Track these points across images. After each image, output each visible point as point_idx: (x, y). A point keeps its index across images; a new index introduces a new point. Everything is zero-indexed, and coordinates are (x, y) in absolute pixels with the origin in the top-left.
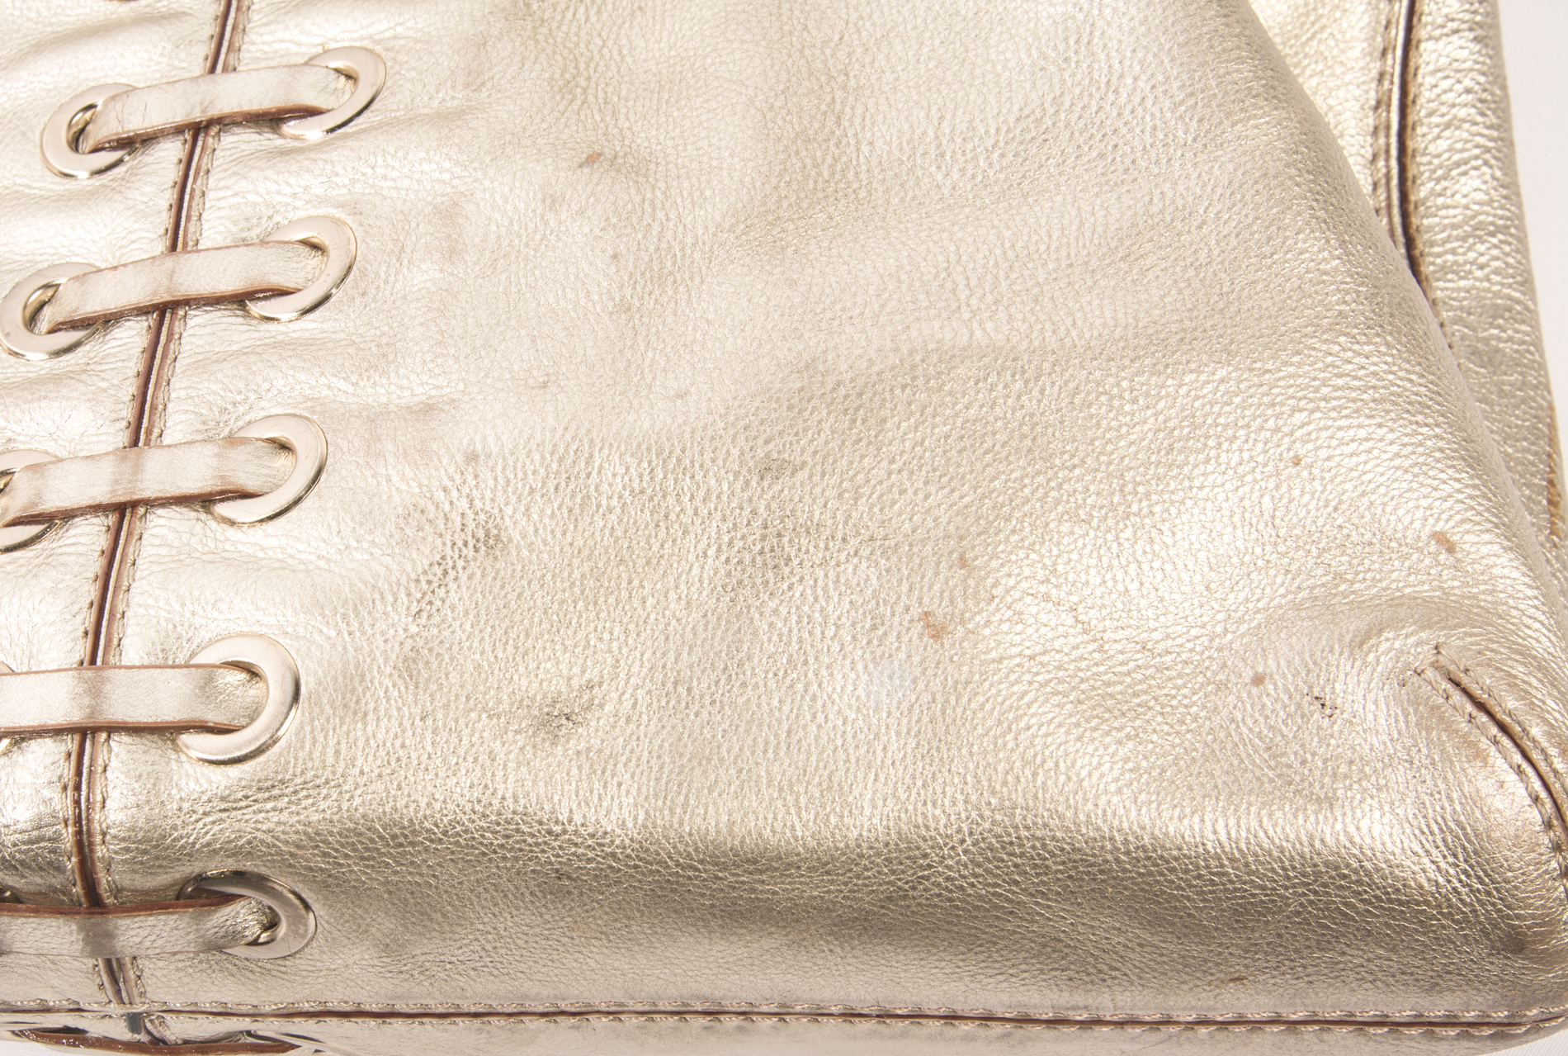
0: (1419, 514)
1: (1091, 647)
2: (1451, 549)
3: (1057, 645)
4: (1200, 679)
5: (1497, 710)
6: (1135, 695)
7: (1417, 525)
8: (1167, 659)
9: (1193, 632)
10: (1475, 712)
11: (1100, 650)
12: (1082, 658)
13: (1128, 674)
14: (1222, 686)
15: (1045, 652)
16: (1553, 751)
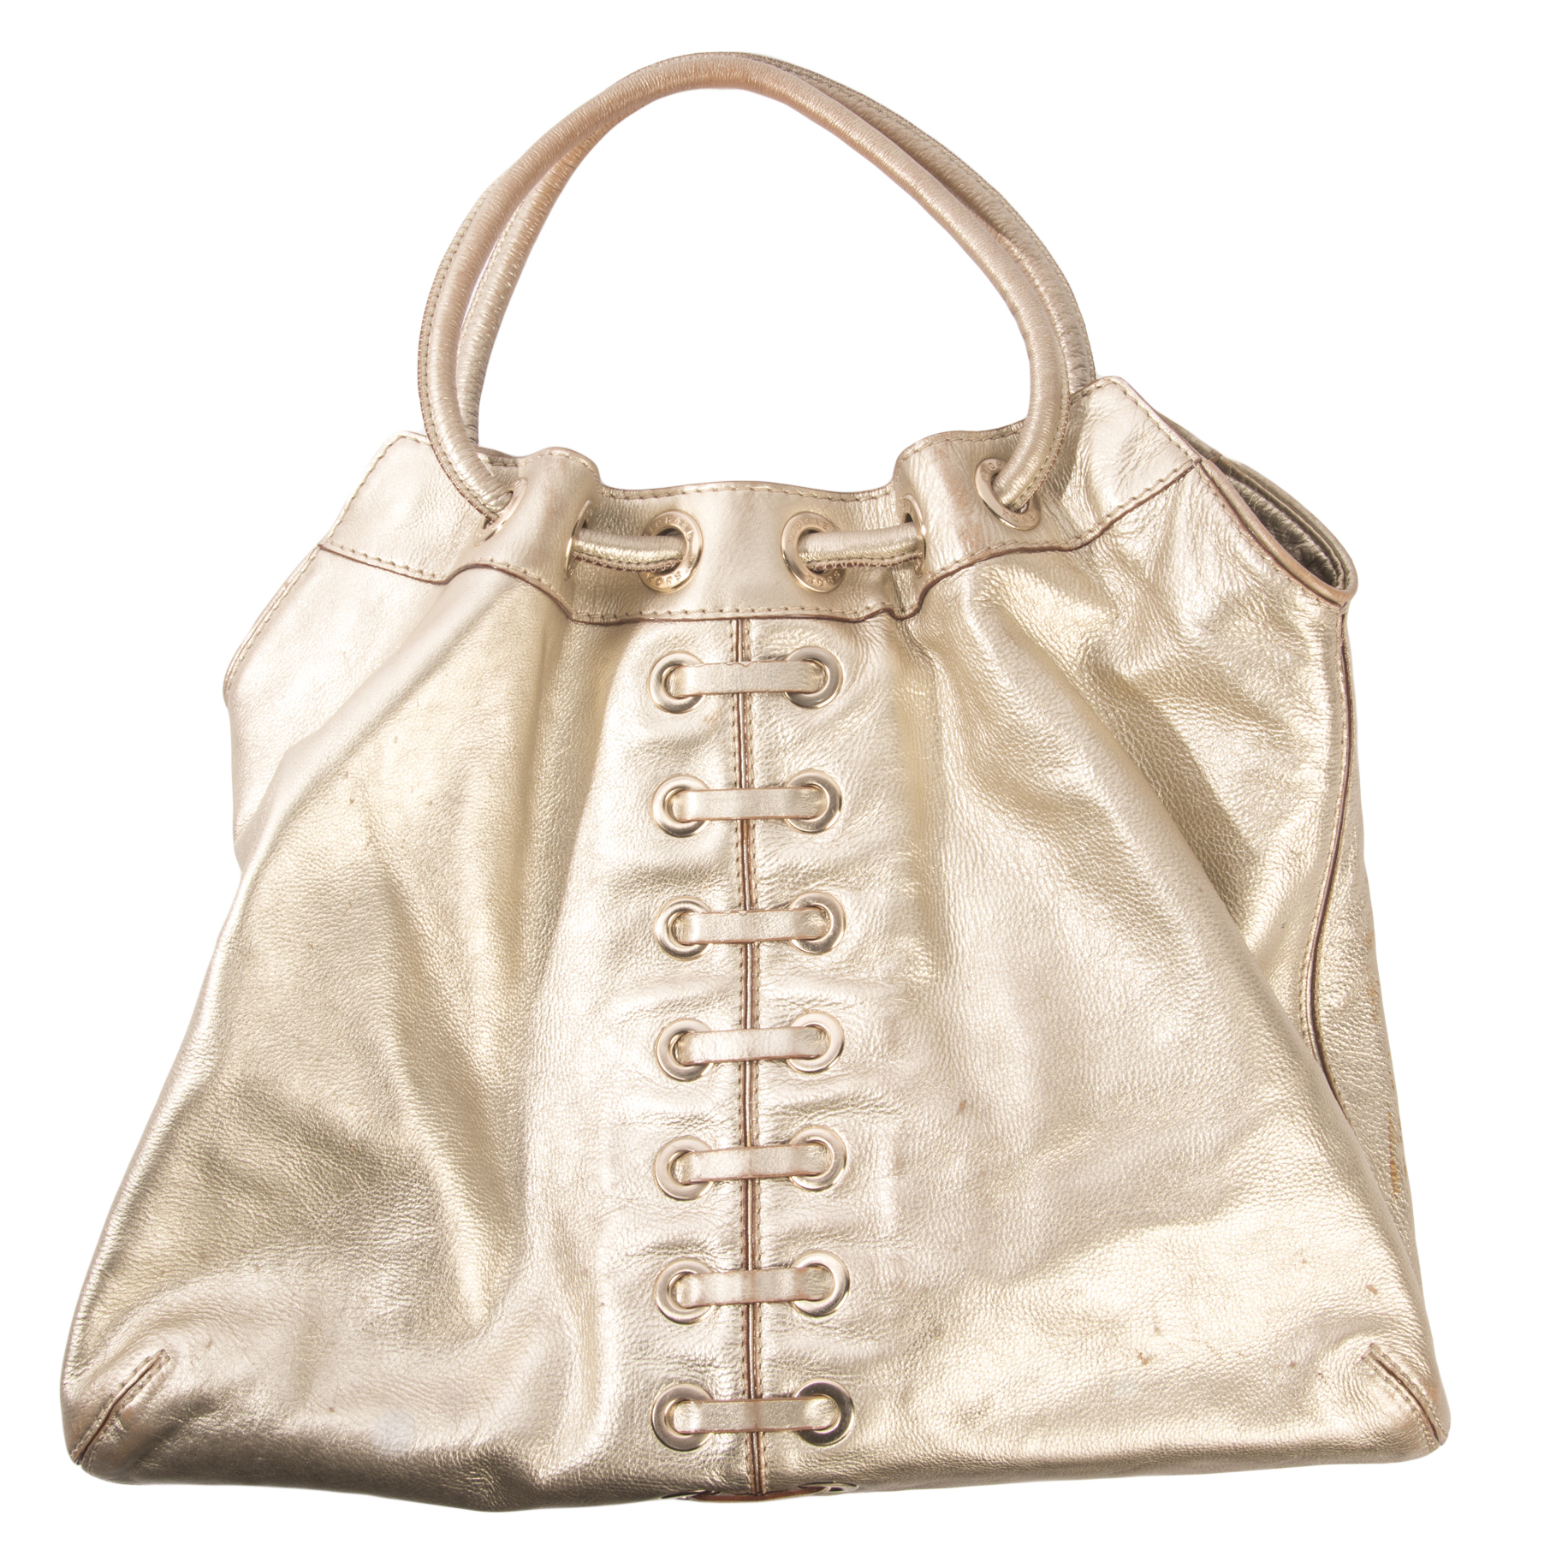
0: (1360, 1278)
1: (1215, 1358)
2: (1375, 1292)
3: (1199, 1359)
4: (1266, 1365)
5: (1397, 1374)
6: (1237, 1379)
7: (1359, 1283)
8: (1250, 1358)
9: (1262, 1343)
10: (1388, 1376)
11: (1220, 1358)
12: (1211, 1364)
13: (1233, 1368)
14: (1276, 1368)
15: (1194, 1364)
16: (1421, 1387)
